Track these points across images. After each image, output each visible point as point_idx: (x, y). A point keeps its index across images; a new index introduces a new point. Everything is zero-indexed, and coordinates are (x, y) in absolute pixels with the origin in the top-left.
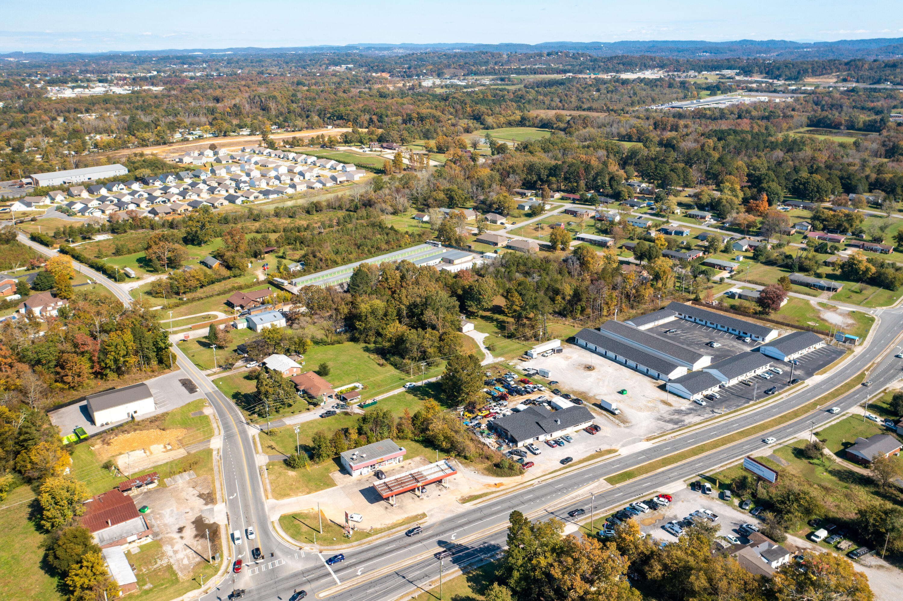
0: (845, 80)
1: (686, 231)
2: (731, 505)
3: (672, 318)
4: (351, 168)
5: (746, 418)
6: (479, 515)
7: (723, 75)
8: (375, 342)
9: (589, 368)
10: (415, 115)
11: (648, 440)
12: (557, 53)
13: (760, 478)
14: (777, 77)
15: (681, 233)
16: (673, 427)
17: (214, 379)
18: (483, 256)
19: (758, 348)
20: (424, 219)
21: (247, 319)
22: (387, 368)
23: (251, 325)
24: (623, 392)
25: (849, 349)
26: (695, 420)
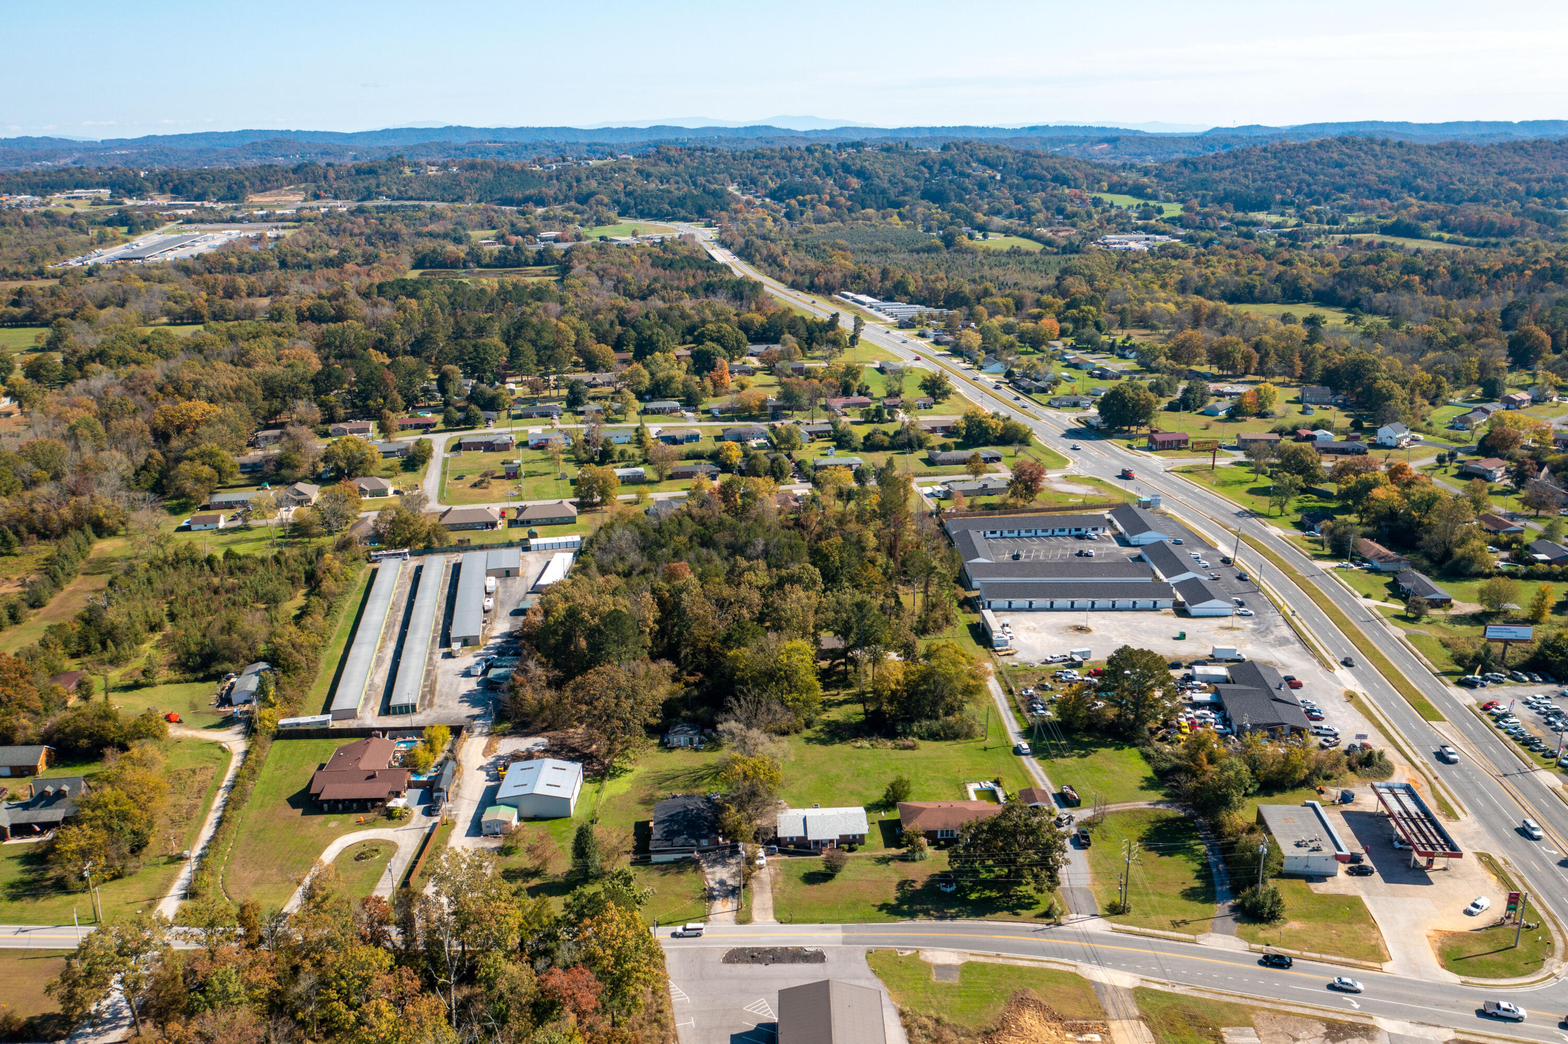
0: (317, 197)
1: (700, 433)
7: (95, 199)
9: (1080, 629)
11: (1329, 667)
13: (1507, 642)
14: (199, 197)
15: (696, 438)
16: (1297, 645)
17: (771, 918)
18: (527, 549)
19: (1123, 542)
20: (222, 524)
21: (511, 803)
22: (927, 747)
23: (528, 811)
24: (1182, 636)
25: (1164, 514)
26: (1286, 632)
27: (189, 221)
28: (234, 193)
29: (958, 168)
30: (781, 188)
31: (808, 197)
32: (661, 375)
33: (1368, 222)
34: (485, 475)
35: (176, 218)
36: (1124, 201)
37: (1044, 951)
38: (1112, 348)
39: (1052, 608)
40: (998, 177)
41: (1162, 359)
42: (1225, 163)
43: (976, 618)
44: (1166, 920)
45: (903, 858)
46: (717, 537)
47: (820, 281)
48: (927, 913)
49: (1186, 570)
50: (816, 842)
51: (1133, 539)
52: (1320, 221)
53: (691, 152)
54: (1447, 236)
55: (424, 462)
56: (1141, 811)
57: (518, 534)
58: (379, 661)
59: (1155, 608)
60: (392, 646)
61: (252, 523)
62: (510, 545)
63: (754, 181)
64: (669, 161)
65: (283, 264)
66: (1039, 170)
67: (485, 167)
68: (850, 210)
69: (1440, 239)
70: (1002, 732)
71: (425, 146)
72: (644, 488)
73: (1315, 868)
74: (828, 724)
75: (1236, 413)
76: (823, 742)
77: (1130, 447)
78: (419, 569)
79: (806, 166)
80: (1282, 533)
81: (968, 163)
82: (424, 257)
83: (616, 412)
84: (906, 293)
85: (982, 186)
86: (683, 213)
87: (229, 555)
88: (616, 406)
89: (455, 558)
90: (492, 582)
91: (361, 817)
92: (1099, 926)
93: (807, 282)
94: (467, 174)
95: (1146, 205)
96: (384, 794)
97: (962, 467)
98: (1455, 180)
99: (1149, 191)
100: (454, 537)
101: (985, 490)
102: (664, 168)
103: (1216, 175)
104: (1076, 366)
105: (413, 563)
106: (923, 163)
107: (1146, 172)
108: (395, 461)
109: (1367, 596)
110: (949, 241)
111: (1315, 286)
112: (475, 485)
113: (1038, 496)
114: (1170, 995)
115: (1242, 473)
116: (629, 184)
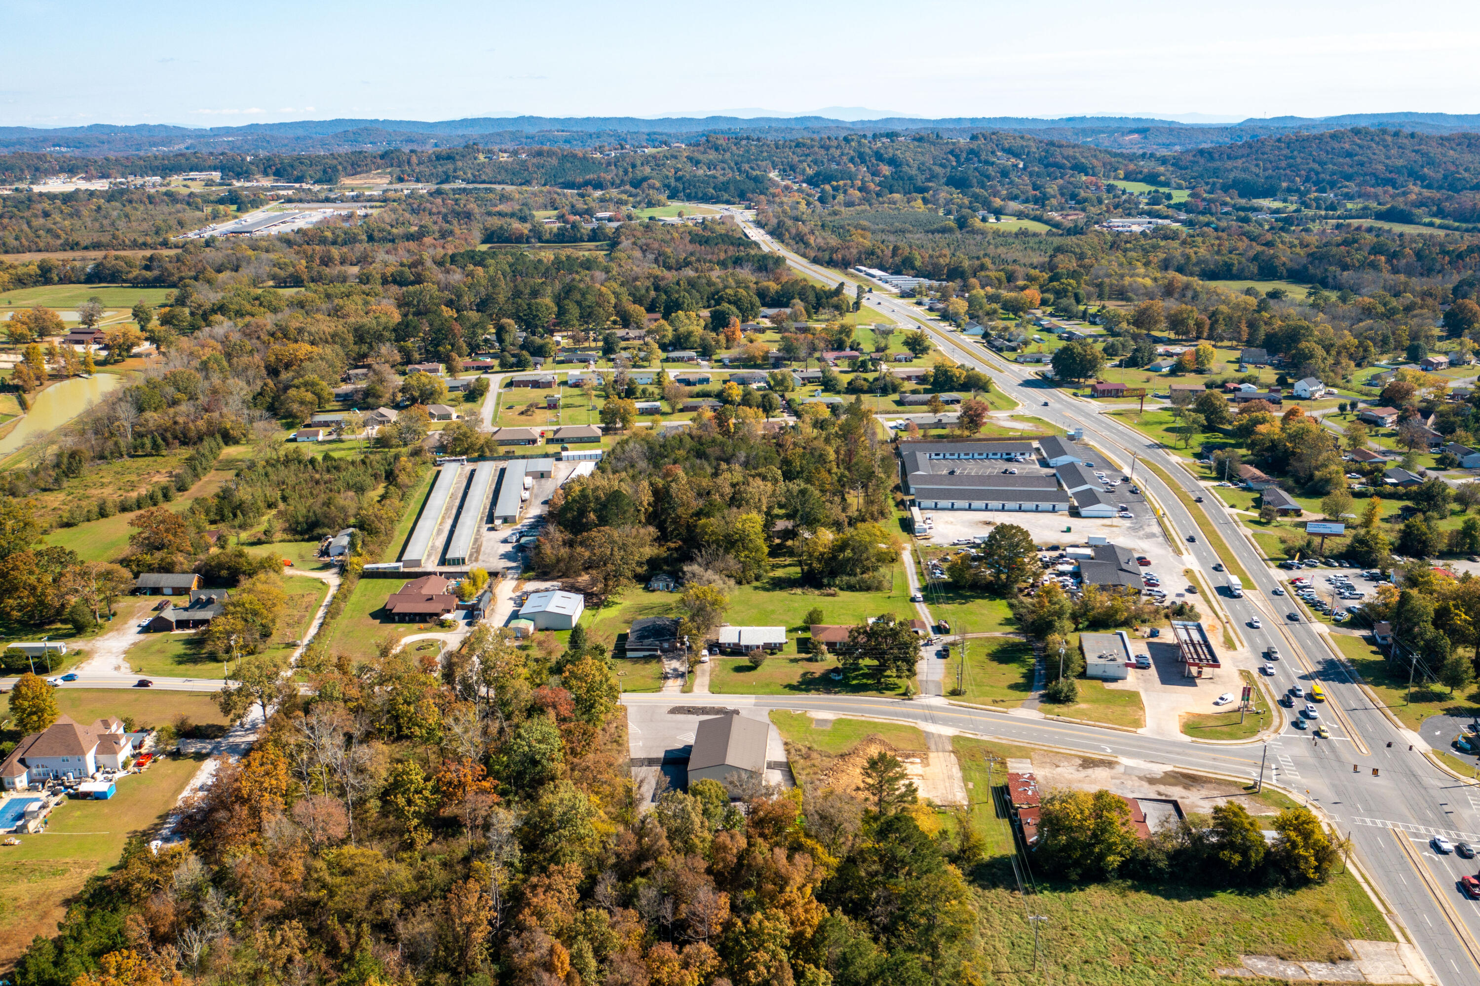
0: (401, 180)
1: (710, 377)
7: (208, 180)
11: (1179, 553)
13: (1324, 536)
14: (299, 179)
15: (707, 380)
16: (1161, 539)
17: (706, 691)
18: (559, 459)
19: (1044, 463)
20: (321, 438)
21: (530, 617)
22: (846, 596)
23: (542, 624)
24: (1069, 530)
25: (1086, 445)
26: (1156, 529)
27: (289, 200)
28: (328, 176)
29: (983, 157)
30: (817, 174)
31: (841, 183)
32: (682, 330)
33: (1365, 208)
34: (531, 405)
35: (278, 198)
36: (1136, 188)
37: (896, 714)
38: (1084, 316)
39: (970, 509)
40: (1021, 166)
41: (1124, 325)
42: (1240, 152)
43: (906, 514)
44: (990, 699)
45: (809, 660)
46: (709, 451)
47: (838, 256)
48: (818, 690)
49: (1085, 483)
50: (747, 647)
51: (1052, 462)
52: (1318, 207)
53: (738, 140)
54: (1437, 221)
55: (482, 395)
56: (995, 638)
57: (554, 448)
58: (439, 532)
59: (1054, 510)
60: (449, 522)
61: (344, 437)
62: (546, 456)
63: (793, 168)
64: (717, 149)
65: (371, 238)
66: (1059, 159)
67: (550, 154)
68: (878, 195)
69: (1431, 225)
70: (905, 586)
71: (499, 134)
72: (657, 417)
73: (1110, 672)
74: (773, 579)
75: (1177, 370)
76: (767, 590)
77: (1075, 395)
78: (472, 473)
79: (842, 154)
80: (1180, 460)
81: (993, 153)
82: (493, 233)
83: (643, 359)
84: (913, 268)
85: (1004, 173)
86: (726, 196)
87: (326, 457)
88: (642, 354)
89: (502, 464)
90: (529, 481)
91: (422, 625)
92: (941, 702)
93: (827, 257)
94: (535, 161)
95: (1157, 191)
96: (438, 611)
97: (925, 408)
98: (1461, 170)
99: (1162, 178)
100: (502, 450)
101: (939, 424)
102: (712, 155)
103: (1229, 164)
104: (1049, 330)
105: (469, 467)
106: (952, 152)
107: (1164, 161)
108: (460, 394)
109: (1232, 506)
110: (962, 223)
111: (1289, 264)
112: (522, 413)
113: (983, 430)
114: (978, 741)
115: (1166, 416)
116: (679, 170)
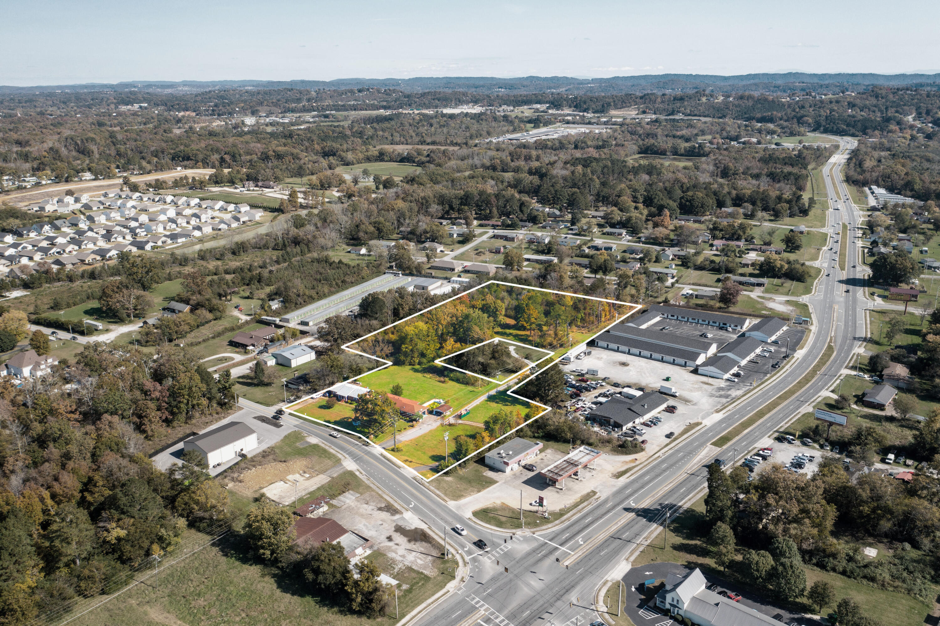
0: (644, 112)
1: (614, 247)
2: (814, 448)
3: (658, 319)
4: (245, 208)
5: (774, 387)
6: (636, 486)
7: (538, 109)
8: (420, 363)
9: (624, 364)
10: (271, 153)
11: (718, 411)
12: (368, 90)
13: (831, 424)
14: (586, 110)
15: (610, 249)
16: (727, 400)
18: (450, 281)
19: (743, 335)
20: (362, 252)
21: (275, 356)
22: (451, 384)
24: (667, 379)
25: (807, 329)
26: (738, 393)
28: (603, 110)
34: (488, 250)
35: (564, 121)
44: (406, 459)
50: (340, 396)
51: (747, 334)
53: (899, 91)
55: (471, 241)
59: (685, 365)
62: (446, 278)
64: (877, 97)
67: (750, 97)
73: (498, 465)
77: (872, 294)
80: (861, 352)
82: (648, 148)
86: (852, 131)
91: (237, 350)
94: (737, 102)
101: (714, 297)
112: (477, 254)
113: (740, 306)
116: (834, 110)
